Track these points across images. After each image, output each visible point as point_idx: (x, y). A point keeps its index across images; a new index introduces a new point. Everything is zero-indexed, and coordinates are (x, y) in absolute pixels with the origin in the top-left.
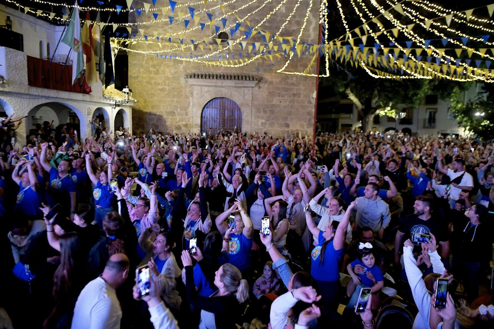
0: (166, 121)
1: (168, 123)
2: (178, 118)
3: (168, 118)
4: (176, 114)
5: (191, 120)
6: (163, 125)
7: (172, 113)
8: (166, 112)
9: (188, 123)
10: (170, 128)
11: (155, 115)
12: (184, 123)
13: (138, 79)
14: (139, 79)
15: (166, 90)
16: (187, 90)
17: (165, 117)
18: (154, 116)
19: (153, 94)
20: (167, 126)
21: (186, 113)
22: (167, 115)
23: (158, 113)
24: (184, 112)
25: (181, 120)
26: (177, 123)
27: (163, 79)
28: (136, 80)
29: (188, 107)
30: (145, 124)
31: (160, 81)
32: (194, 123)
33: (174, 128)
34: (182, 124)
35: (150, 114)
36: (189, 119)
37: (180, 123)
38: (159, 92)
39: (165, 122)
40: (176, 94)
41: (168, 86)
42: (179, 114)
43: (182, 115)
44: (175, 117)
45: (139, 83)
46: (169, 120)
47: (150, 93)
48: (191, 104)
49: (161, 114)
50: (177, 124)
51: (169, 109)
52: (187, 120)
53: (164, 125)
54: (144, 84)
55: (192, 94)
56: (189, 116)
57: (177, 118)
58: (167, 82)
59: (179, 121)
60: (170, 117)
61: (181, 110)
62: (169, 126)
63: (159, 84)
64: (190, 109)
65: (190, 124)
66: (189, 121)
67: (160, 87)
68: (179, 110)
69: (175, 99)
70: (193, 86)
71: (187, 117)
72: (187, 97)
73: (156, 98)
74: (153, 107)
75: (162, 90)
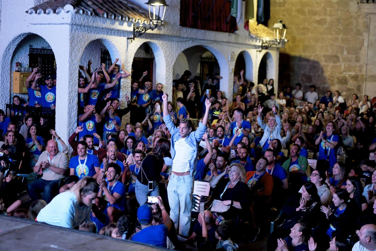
0: (325, 69)
1: (327, 74)
2: (343, 65)
3: (328, 66)
4: (341, 60)
5: (364, 69)
6: (319, 76)
7: (335, 58)
8: (324, 56)
9: (358, 73)
10: (329, 81)
11: (308, 60)
12: (353, 73)
13: (284, 6)
14: (287, 6)
15: (326, 22)
16: (361, 21)
17: (323, 63)
18: (304, 63)
19: (306, 28)
20: (325, 78)
21: (356, 57)
22: (326, 61)
23: (312, 58)
24: (354, 56)
25: (349, 69)
26: (341, 73)
27: (322, 5)
28: (283, 8)
29: (360, 49)
30: (291, 73)
31: (317, 9)
32: (369, 74)
33: (336, 80)
34: (349, 75)
35: (300, 59)
36: (361, 67)
37: (347, 74)
38: (315, 25)
39: (323, 72)
40: (341, 28)
41: (331, 15)
42: (344, 60)
43: (350, 61)
44: (338, 64)
45: (285, 13)
46: (329, 69)
47: (301, 26)
48: (366, 44)
49: (316, 60)
50: (342, 75)
51: (330, 51)
52: (357, 69)
53: (321, 76)
54: (293, 13)
55: (367, 27)
56: (361, 63)
57: (341, 66)
58: (328, 9)
59: (345, 71)
60: (331, 64)
61: (348, 53)
62: (328, 77)
63: (315, 13)
64: (363, 52)
65: (363, 76)
66: (361, 71)
67: (318, 18)
68: (345, 53)
69: (340, 36)
70: (369, 16)
71: (358, 64)
72: (359, 33)
73: (310, 35)
74: (306, 48)
75: (321, 22)
